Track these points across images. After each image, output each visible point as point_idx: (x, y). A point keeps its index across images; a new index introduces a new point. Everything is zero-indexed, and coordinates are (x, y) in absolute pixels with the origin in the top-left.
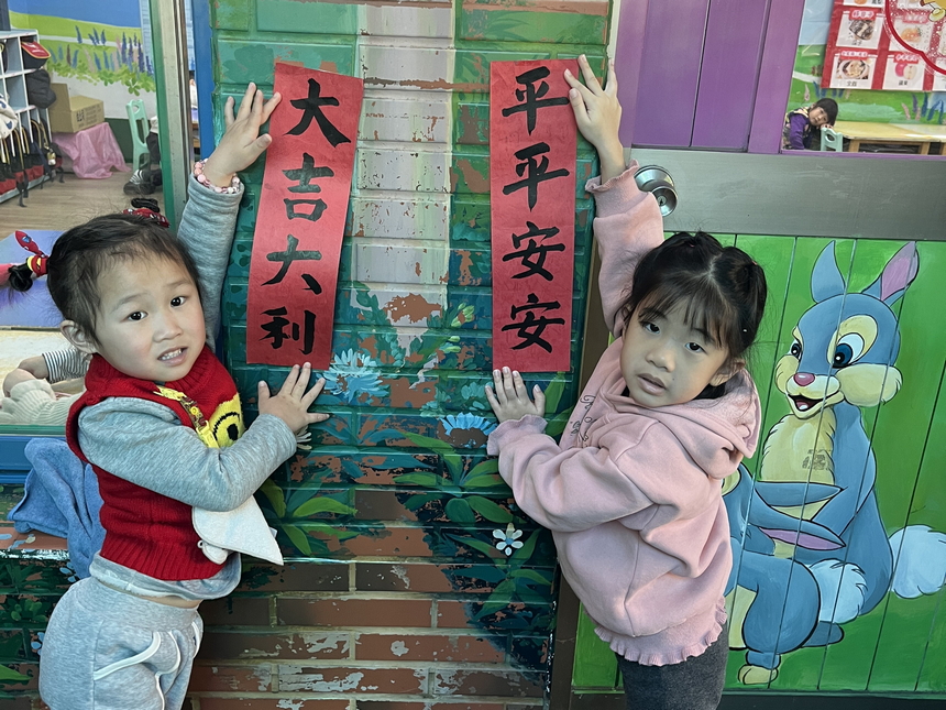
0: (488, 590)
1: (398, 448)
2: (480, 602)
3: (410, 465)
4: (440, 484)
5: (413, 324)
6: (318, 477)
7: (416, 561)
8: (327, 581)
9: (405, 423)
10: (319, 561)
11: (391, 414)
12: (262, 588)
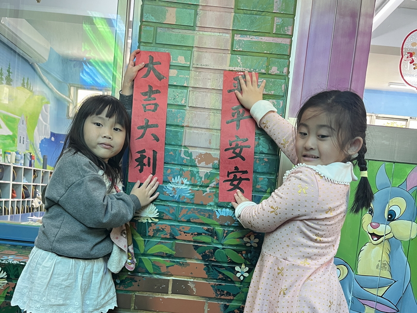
0: (232, 297)
1: (196, 223)
2: (227, 304)
3: (200, 232)
4: (213, 242)
5: (206, 166)
6: (160, 234)
7: (200, 280)
8: (159, 287)
9: (200, 211)
10: (156, 277)
11: (194, 207)
12: (129, 289)
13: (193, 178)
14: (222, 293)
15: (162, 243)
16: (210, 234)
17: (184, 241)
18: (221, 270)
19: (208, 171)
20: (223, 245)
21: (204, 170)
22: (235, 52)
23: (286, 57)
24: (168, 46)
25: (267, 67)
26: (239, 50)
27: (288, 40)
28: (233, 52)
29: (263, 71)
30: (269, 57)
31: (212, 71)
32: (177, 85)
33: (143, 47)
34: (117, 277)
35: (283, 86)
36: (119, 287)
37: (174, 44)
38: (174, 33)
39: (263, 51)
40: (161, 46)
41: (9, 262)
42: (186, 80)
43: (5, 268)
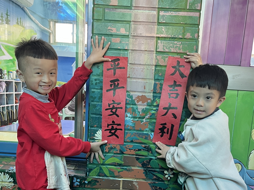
1: (137, 143)
3: (140, 148)
4: (149, 155)
5: (143, 104)
6: (113, 151)
7: (141, 180)
8: (114, 185)
9: (139, 135)
10: (111, 178)
11: (135, 132)
12: (94, 187)
13: (134, 112)
14: (156, 188)
15: (115, 156)
16: (147, 149)
17: (130, 155)
18: (155, 173)
19: (144, 107)
20: (155, 157)
21: (141, 107)
22: (161, 24)
23: (196, 26)
24: (113, 22)
25: (183, 33)
26: (163, 22)
27: (198, 14)
28: (159, 24)
29: (181, 37)
30: (184, 27)
31: (145, 38)
32: (120, 48)
33: (95, 23)
34: (85, 179)
35: (195, 47)
36: (87, 186)
37: (117, 20)
38: (117, 12)
39: (180, 22)
40: (108, 21)
41: (14, 172)
42: (127, 45)
43: (12, 175)
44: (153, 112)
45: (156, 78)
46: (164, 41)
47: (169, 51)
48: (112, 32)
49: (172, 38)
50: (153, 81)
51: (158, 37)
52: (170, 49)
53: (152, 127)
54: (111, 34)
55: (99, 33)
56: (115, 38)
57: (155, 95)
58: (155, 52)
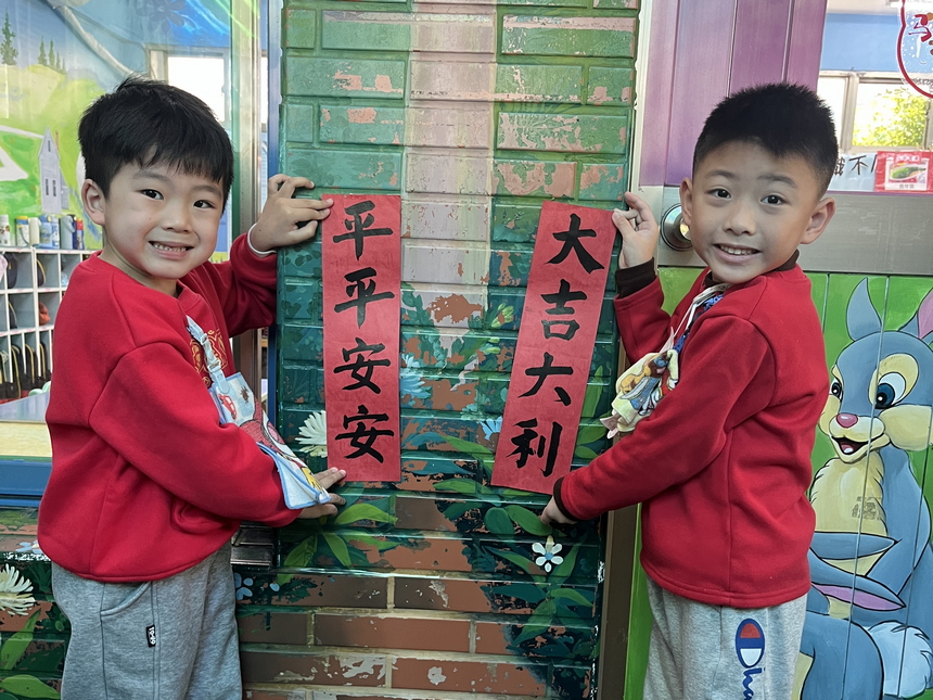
0: (528, 611)
1: (439, 453)
2: (519, 625)
3: (450, 470)
4: (479, 492)
5: (455, 325)
7: (455, 576)
8: (366, 596)
9: (445, 427)
10: (358, 573)
11: (432, 416)
12: (300, 602)
13: (427, 353)
14: (506, 602)
15: (367, 500)
16: (472, 474)
17: (416, 492)
18: (500, 552)
19: (461, 334)
20: (502, 498)
21: (449, 334)
22: (508, 58)
23: (626, 62)
24: (351, 54)
25: (582, 88)
26: (515, 51)
27: (630, 21)
28: (502, 60)
29: (574, 98)
30: (586, 65)
31: (457, 106)
32: (377, 142)
33: (293, 59)
34: (272, 579)
35: (622, 131)
36: (279, 600)
37: (363, 47)
38: (363, 22)
39: (572, 51)
40: (335, 54)
41: (35, 559)
42: (397, 130)
43: (27, 570)
44: (491, 349)
45: (496, 238)
46: (520, 115)
47: (538, 148)
48: (349, 88)
49: (547, 104)
50: (488, 246)
51: (502, 103)
52: (542, 139)
53: (488, 400)
54: (343, 94)
55: (306, 93)
56: (358, 109)
57: (495, 292)
58: (491, 153)
